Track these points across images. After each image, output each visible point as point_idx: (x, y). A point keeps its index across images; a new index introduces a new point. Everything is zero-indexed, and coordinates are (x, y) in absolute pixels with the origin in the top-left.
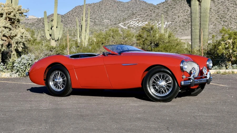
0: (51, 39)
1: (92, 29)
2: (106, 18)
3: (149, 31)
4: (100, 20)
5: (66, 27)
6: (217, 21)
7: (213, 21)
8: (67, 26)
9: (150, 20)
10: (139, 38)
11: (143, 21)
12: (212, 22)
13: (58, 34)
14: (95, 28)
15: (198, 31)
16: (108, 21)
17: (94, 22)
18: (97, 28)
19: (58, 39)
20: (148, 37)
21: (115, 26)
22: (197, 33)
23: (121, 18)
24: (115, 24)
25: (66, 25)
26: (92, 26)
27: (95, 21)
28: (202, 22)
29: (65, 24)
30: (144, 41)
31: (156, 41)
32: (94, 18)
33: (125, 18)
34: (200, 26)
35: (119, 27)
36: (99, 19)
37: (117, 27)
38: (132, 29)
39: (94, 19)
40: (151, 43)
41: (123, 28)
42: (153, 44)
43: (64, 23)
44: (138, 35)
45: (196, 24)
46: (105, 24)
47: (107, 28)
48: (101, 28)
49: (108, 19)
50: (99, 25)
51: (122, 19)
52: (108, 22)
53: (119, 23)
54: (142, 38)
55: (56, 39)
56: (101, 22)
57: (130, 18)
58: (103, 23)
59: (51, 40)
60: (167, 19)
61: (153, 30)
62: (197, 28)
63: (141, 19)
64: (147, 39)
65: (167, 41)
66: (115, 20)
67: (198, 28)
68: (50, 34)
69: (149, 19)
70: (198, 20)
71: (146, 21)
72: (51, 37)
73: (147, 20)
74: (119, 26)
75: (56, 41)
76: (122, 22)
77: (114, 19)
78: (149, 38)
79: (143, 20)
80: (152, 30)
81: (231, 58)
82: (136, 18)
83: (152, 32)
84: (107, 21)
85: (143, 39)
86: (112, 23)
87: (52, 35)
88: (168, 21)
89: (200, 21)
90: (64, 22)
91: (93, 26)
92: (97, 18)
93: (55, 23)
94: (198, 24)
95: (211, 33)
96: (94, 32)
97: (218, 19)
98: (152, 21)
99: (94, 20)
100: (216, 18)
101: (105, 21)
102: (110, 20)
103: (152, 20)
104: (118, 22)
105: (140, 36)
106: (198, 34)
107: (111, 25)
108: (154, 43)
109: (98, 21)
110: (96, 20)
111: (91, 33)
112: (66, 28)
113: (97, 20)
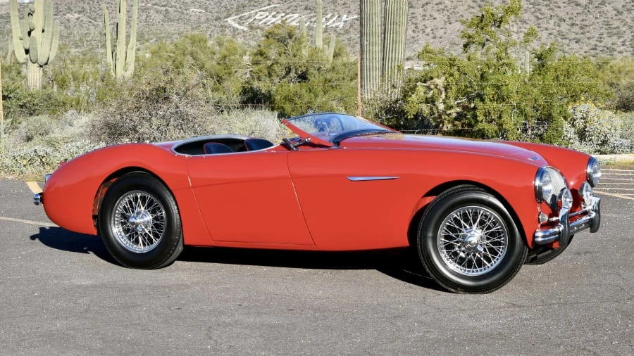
0: (29, 61)
1: (158, 32)
2: (196, 3)
3: (282, 41)
4: (180, 8)
5: (93, 25)
6: (471, 13)
7: (461, 14)
8: (95, 23)
9: (306, 9)
10: (259, 58)
11: (288, 11)
12: (458, 15)
13: (46, 48)
14: (166, 27)
15: (378, 48)
16: (200, 10)
17: (164, 12)
18: (171, 29)
19: (45, 62)
20: (280, 56)
21: (217, 23)
22: (374, 53)
23: (232, 5)
24: (218, 19)
25: (93, 21)
26: (159, 22)
27: (166, 10)
28: (389, 27)
29: (91, 18)
30: (269, 67)
31: (300, 67)
32: (164, 4)
33: (242, 4)
34: (383, 36)
35: (226, 27)
36: (178, 6)
37: (222, 26)
38: (259, 30)
39: (165, 6)
40: (288, 72)
41: (237, 29)
42: (292, 74)
43: (89, 16)
44: (255, 51)
45: (374, 31)
46: (192, 18)
47: (196, 28)
48: (182, 30)
49: (200, 7)
50: (178, 20)
51: (235, 6)
52: (200, 12)
53: (227, 17)
54: (265, 58)
55: (42, 60)
56: (183, 13)
57: (255, 4)
58: (187, 17)
59: (30, 63)
60: (347, 7)
61: (293, 38)
62: (374, 42)
63: (282, 6)
64: (277, 63)
65: (328, 66)
66: (216, 10)
67: (379, 41)
68: (27, 48)
69: (303, 7)
70: (378, 20)
71: (294, 11)
72: (28, 56)
73: (296, 10)
74: (226, 24)
75: (41, 66)
76: (233, 15)
77: (214, 6)
78: (283, 60)
79: (288, 8)
80: (291, 37)
81: (441, 125)
82: (269, 5)
83: (291, 43)
84: (196, 10)
85: (269, 63)
86: (210, 17)
87: (30, 51)
88: (349, 12)
89: (385, 25)
90: (89, 11)
91: (162, 22)
92: (173, 4)
93: (38, 21)
94: (379, 30)
95: (454, 44)
96: (164, 37)
97: (473, 8)
98: (309, 11)
99: (164, 9)
100: (468, 6)
101: (191, 10)
102: (206, 9)
103: (310, 9)
104: (225, 14)
105: (261, 54)
106: (379, 56)
107: (207, 20)
108: (296, 73)
109: (175, 11)
110: (170, 9)
111: (156, 41)
112: (93, 27)
113: (171, 7)
